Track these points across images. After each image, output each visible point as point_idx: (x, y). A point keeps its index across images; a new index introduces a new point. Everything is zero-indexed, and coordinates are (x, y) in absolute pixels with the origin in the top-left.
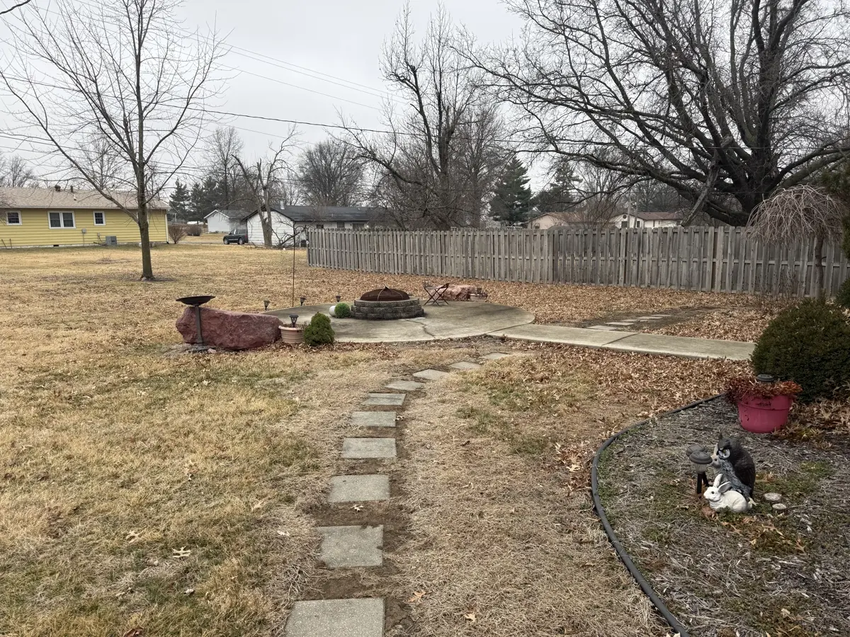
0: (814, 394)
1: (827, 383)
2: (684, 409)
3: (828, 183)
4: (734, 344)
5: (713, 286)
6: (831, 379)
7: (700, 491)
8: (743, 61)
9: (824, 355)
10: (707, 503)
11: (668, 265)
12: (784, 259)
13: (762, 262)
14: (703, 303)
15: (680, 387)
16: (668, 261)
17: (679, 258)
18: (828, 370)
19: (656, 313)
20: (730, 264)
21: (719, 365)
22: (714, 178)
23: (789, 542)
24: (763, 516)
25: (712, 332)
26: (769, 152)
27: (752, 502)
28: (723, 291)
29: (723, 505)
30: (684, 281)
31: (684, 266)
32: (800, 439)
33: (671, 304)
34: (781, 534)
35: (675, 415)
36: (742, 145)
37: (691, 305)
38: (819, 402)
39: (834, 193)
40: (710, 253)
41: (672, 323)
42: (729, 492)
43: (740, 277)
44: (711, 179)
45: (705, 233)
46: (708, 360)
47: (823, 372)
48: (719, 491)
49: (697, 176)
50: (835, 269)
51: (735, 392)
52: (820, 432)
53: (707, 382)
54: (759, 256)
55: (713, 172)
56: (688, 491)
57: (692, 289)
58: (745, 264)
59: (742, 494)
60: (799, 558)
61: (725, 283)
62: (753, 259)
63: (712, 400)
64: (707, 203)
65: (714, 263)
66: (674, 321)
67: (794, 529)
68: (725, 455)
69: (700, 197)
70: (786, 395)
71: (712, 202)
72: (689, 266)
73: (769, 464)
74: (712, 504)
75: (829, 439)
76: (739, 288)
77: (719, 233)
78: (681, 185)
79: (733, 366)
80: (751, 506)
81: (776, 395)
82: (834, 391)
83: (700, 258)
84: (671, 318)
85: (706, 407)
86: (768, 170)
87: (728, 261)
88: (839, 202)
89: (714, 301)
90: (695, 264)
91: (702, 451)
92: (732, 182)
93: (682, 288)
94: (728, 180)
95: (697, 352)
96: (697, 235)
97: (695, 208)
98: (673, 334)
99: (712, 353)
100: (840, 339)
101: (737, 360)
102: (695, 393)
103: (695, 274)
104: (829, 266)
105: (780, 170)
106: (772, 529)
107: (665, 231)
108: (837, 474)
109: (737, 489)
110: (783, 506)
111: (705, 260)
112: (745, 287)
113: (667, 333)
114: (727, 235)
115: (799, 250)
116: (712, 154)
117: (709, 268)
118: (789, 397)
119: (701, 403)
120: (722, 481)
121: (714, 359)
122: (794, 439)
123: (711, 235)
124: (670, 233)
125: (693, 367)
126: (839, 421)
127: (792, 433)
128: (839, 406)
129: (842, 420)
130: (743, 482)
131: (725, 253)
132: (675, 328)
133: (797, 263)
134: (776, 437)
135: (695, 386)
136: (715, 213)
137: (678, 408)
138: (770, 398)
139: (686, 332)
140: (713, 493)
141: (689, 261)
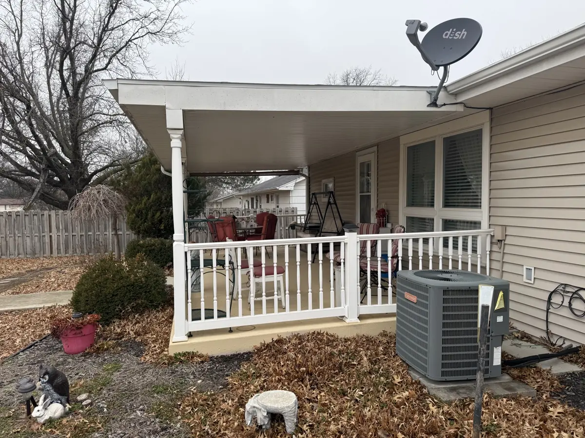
0: (111, 318)
1: (117, 309)
2: (23, 351)
3: (114, 184)
4: (64, 294)
5: (51, 253)
6: (119, 307)
7: (29, 412)
8: (58, 100)
9: (114, 292)
10: (35, 420)
11: (15, 240)
12: (98, 231)
13: (84, 234)
14: (44, 265)
15: (20, 334)
16: (15, 237)
17: (23, 233)
18: (116, 301)
19: (5, 278)
20: (62, 236)
21: (52, 311)
22: (45, 176)
23: (92, 425)
24: (76, 413)
25: (48, 287)
26: (81, 162)
27: (68, 406)
28: (60, 255)
29: (47, 417)
30: (29, 250)
31: (28, 240)
32: (103, 350)
33: (18, 269)
34: (87, 421)
35: (14, 358)
36: (62, 155)
37: (35, 268)
38: (114, 322)
39: (119, 191)
40: (47, 229)
41: (17, 284)
42: (51, 405)
43: (70, 244)
44: (43, 177)
45: (42, 215)
46: (44, 308)
47: (114, 303)
48: (43, 408)
49: (33, 174)
50: (128, 235)
51: (57, 329)
52: (114, 342)
53: (42, 325)
54: (81, 230)
55: (44, 172)
56: (20, 417)
57: (36, 256)
58: (73, 235)
59: (61, 403)
60: (98, 433)
61: (60, 249)
62: (78, 232)
63: (45, 338)
64: (42, 194)
65: (51, 236)
66: (20, 282)
67: (96, 414)
68: (46, 379)
69: (36, 190)
70: (91, 323)
71: (45, 193)
72: (32, 239)
73: (82, 374)
74: (39, 420)
75: (120, 345)
76: (70, 252)
77: (52, 215)
78: (20, 180)
79: (63, 309)
80: (68, 409)
81: (84, 325)
82: (122, 314)
83: (40, 234)
84: (18, 280)
85: (40, 345)
86: (82, 174)
87: (60, 234)
88: (122, 196)
89: (52, 263)
90: (36, 238)
91: (28, 382)
92: (59, 180)
93: (28, 256)
94: (56, 178)
95: (35, 304)
96: (36, 217)
97: (33, 197)
98: (18, 293)
99: (47, 302)
100: (122, 281)
101: (65, 304)
102: (32, 336)
103: (38, 245)
104: (124, 234)
105: (90, 174)
106: (81, 421)
107: (9, 215)
108: (124, 367)
109: (57, 400)
110: (89, 401)
111: (43, 234)
112: (75, 251)
113: (13, 293)
114: (58, 216)
115: (105, 225)
116: (42, 159)
117: (47, 240)
118: (94, 324)
119: (37, 343)
120: (45, 399)
121: (49, 307)
122: (98, 351)
123: (46, 217)
124: (14, 216)
125: (32, 316)
126: (126, 332)
127: (98, 348)
128: (125, 322)
129: (127, 330)
130: (60, 394)
131: (58, 228)
132: (20, 288)
133: (105, 233)
134: (88, 353)
135: (33, 330)
136: (49, 200)
137: (18, 351)
138: (81, 328)
139: (29, 290)
140: (38, 411)
141: (32, 236)
